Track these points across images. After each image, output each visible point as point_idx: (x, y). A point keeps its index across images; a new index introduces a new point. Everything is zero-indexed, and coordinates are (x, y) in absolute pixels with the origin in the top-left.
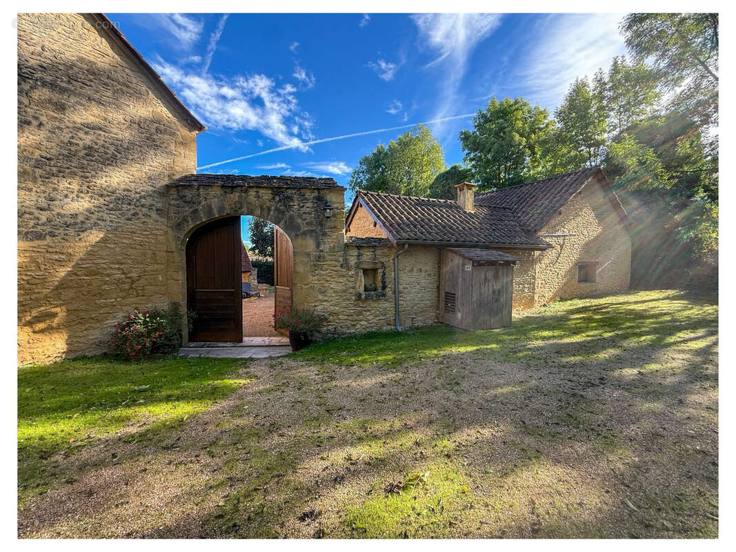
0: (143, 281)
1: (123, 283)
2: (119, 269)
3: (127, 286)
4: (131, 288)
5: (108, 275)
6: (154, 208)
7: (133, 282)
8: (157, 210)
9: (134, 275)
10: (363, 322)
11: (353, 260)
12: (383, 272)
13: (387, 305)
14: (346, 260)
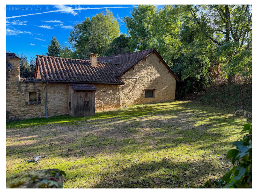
10: (29, 114)
11: (23, 88)
12: (39, 93)
13: (41, 107)
14: (20, 88)
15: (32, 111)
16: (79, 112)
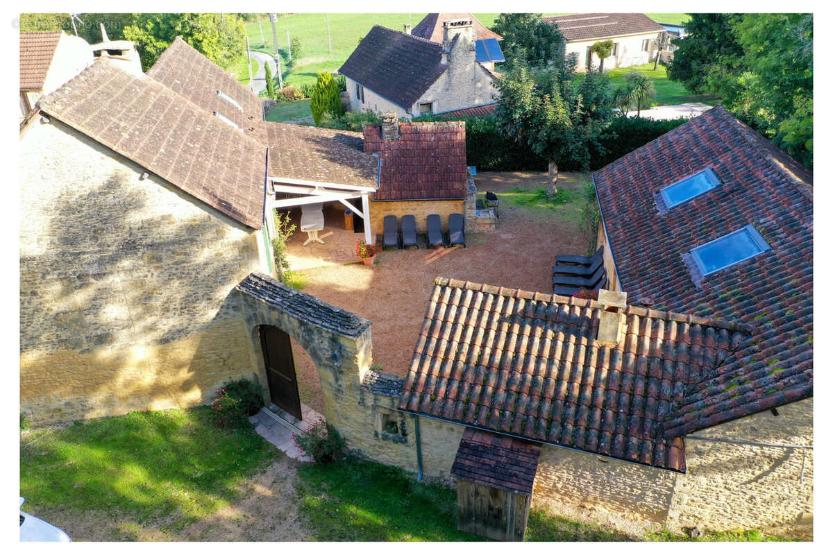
0: (231, 360)
1: (219, 362)
2: (214, 353)
3: (221, 364)
4: (224, 365)
5: (208, 358)
6: (230, 307)
7: (225, 361)
8: (233, 307)
9: (224, 356)
10: (384, 456)
11: (370, 401)
12: (402, 421)
13: (408, 450)
14: (363, 399)
15: (390, 451)
16: (473, 524)
